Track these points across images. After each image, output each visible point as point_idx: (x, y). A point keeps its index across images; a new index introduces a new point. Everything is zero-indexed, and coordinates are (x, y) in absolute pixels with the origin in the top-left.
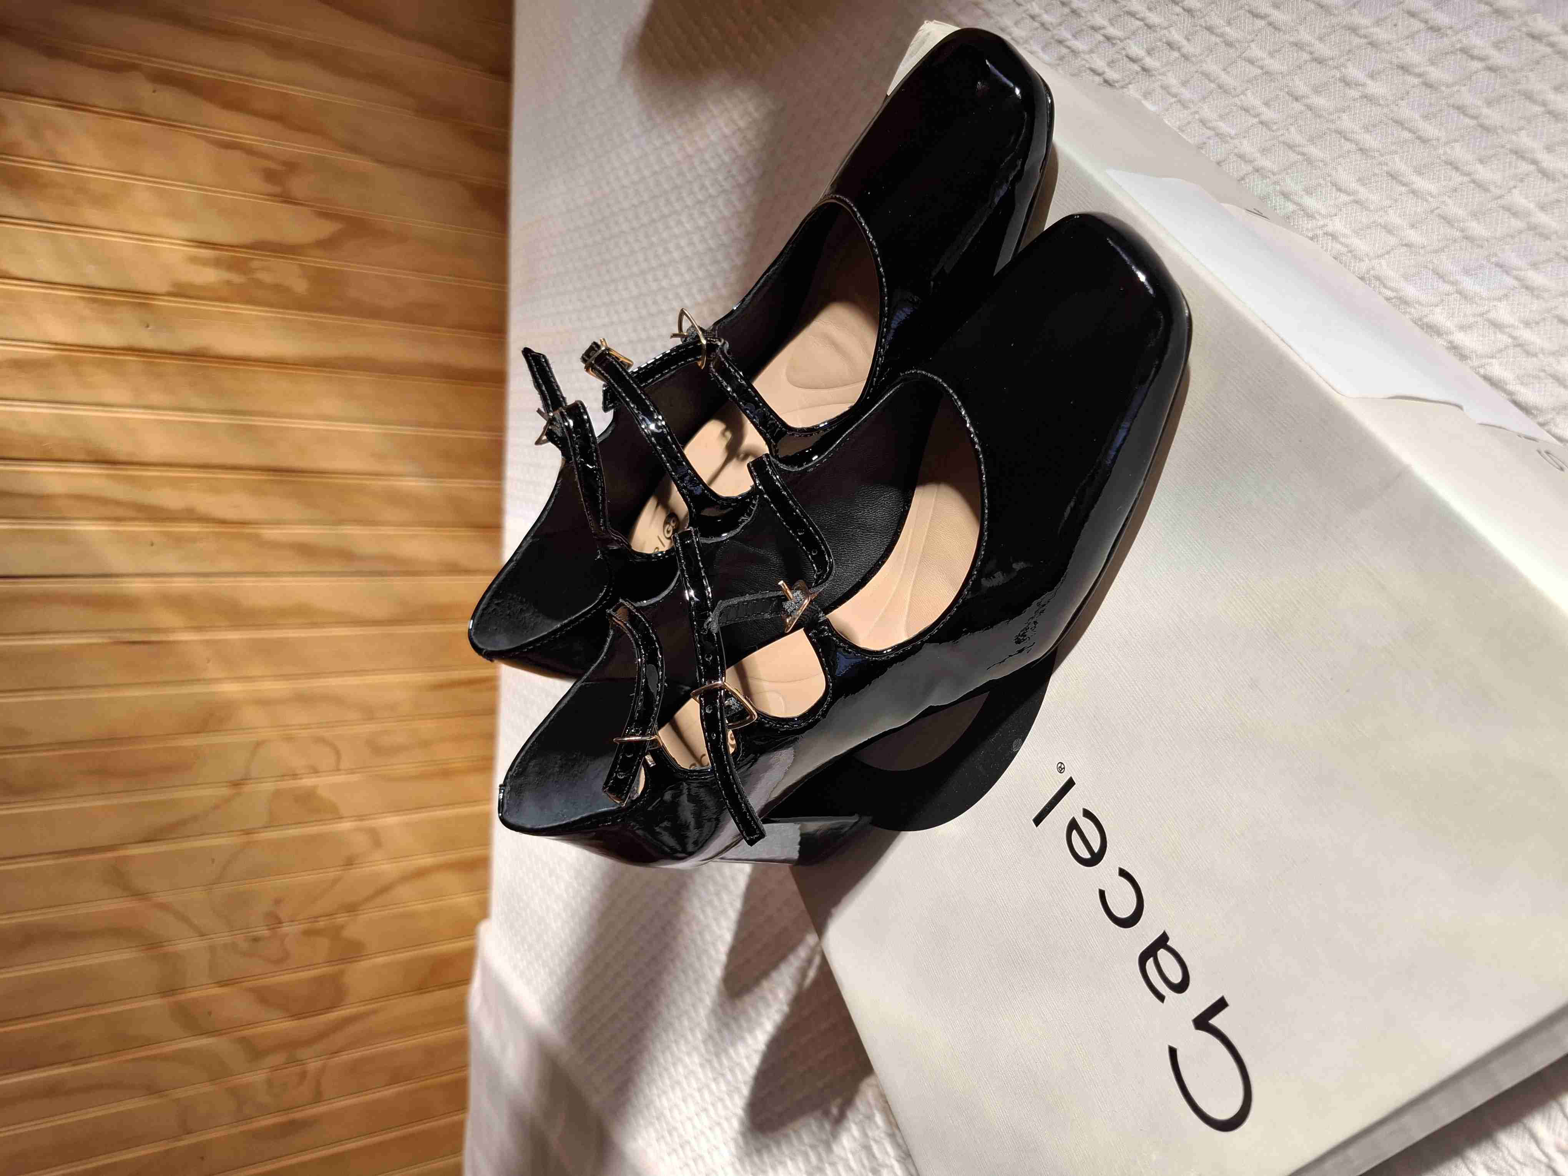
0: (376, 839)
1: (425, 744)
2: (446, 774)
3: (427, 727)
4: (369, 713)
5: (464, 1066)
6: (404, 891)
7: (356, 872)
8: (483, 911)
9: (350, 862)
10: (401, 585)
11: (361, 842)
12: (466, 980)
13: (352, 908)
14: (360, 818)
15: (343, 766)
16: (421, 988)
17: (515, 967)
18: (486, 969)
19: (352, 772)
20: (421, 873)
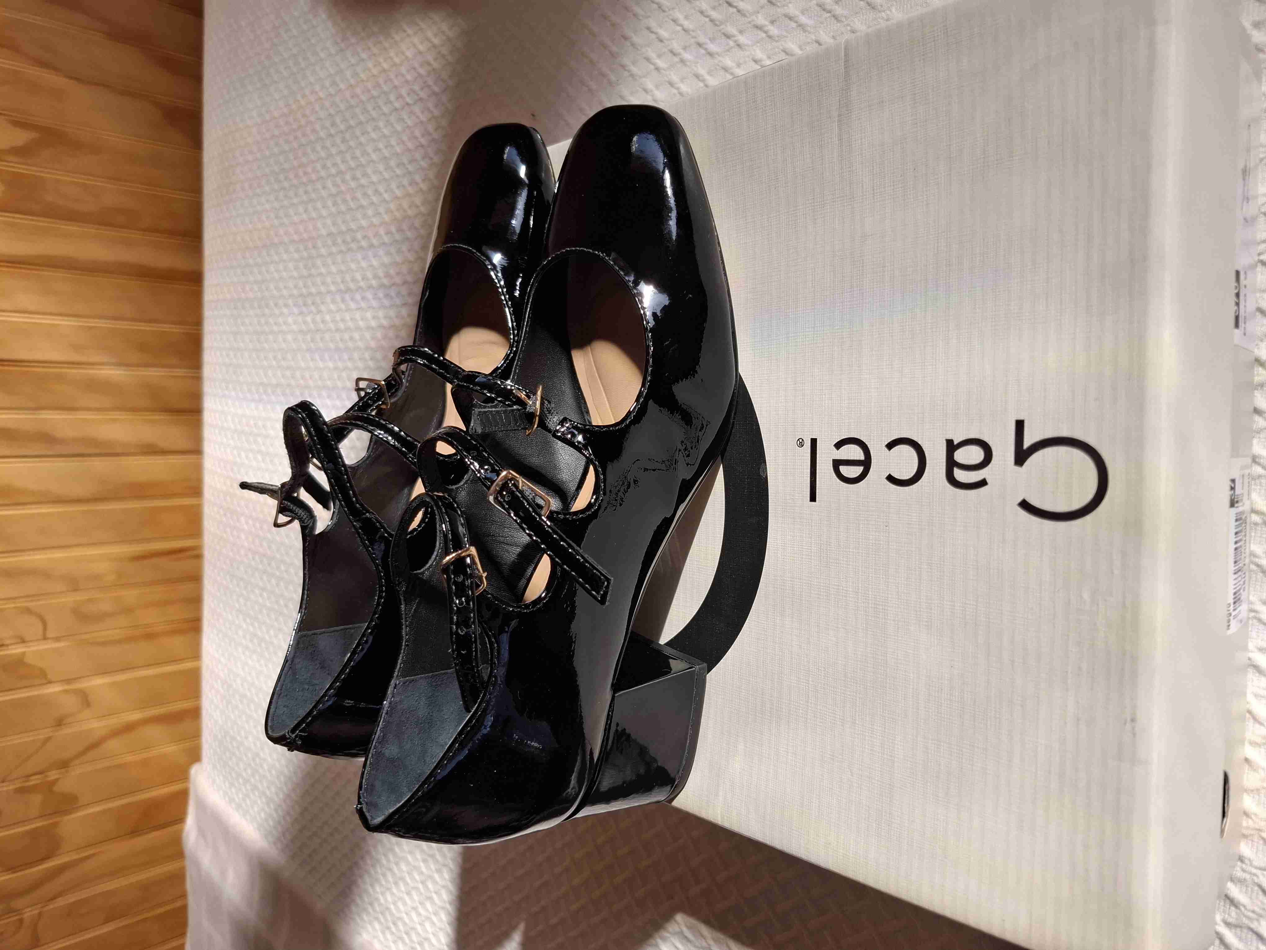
0: (85, 699)
1: (128, 610)
2: (150, 636)
3: (130, 595)
4: (74, 584)
5: (184, 896)
6: (113, 745)
7: (66, 731)
8: (195, 756)
9: (60, 723)
10: (99, 465)
11: (70, 703)
12: (181, 819)
13: (64, 765)
14: (68, 681)
15: (50, 634)
16: (135, 832)
17: (231, 800)
18: (202, 806)
19: (57, 639)
20: (129, 728)
